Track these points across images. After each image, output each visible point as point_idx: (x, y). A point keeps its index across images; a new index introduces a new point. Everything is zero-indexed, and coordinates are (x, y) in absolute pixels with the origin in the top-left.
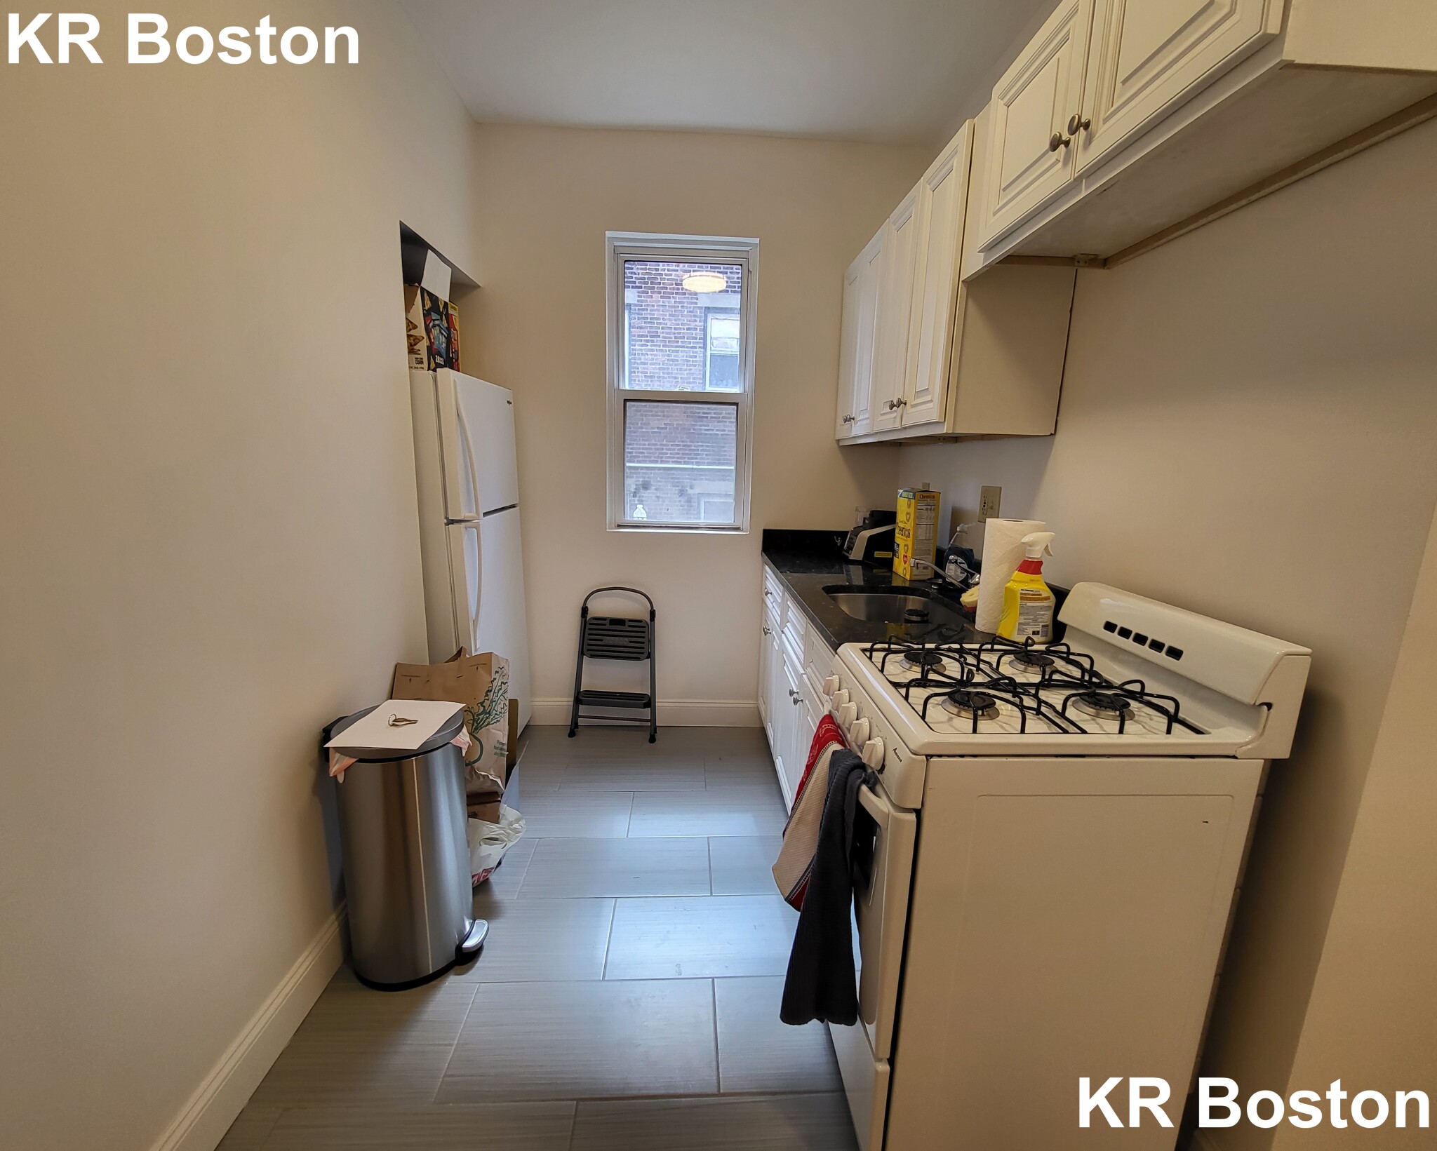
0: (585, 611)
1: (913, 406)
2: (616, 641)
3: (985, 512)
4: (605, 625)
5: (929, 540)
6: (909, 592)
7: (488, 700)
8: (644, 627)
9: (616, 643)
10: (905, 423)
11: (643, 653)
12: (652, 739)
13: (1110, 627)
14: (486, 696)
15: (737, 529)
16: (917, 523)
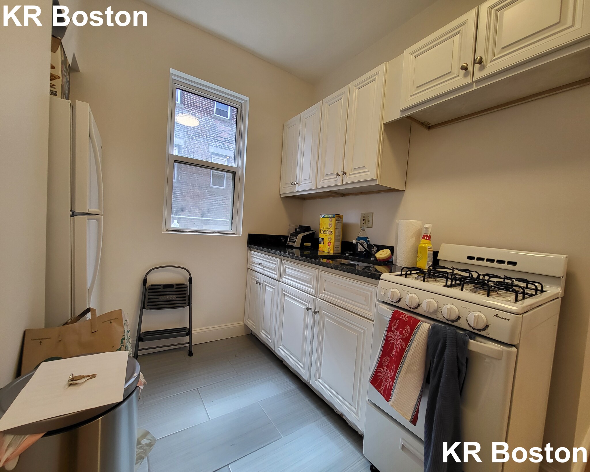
0: (145, 281)
1: (350, 175)
2: (168, 298)
3: (364, 223)
4: (160, 289)
5: (340, 235)
6: (338, 257)
7: (123, 346)
8: (186, 288)
9: (168, 299)
10: (344, 182)
11: (185, 303)
12: (191, 354)
13: (469, 258)
14: (121, 344)
15: (234, 234)
16: (336, 228)
